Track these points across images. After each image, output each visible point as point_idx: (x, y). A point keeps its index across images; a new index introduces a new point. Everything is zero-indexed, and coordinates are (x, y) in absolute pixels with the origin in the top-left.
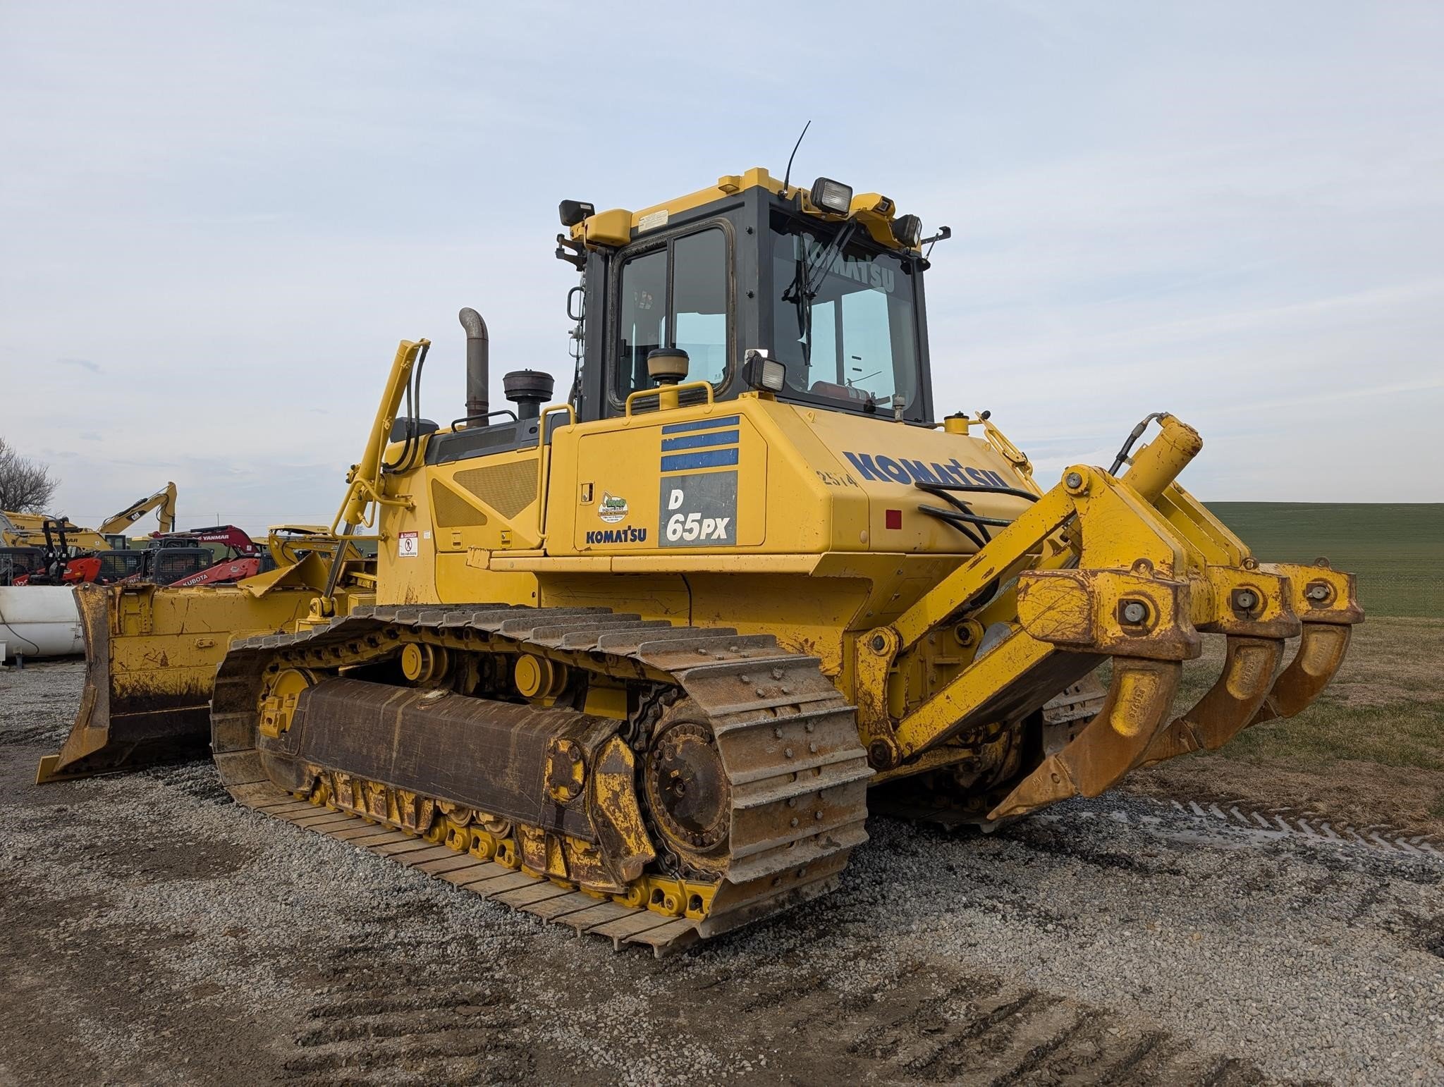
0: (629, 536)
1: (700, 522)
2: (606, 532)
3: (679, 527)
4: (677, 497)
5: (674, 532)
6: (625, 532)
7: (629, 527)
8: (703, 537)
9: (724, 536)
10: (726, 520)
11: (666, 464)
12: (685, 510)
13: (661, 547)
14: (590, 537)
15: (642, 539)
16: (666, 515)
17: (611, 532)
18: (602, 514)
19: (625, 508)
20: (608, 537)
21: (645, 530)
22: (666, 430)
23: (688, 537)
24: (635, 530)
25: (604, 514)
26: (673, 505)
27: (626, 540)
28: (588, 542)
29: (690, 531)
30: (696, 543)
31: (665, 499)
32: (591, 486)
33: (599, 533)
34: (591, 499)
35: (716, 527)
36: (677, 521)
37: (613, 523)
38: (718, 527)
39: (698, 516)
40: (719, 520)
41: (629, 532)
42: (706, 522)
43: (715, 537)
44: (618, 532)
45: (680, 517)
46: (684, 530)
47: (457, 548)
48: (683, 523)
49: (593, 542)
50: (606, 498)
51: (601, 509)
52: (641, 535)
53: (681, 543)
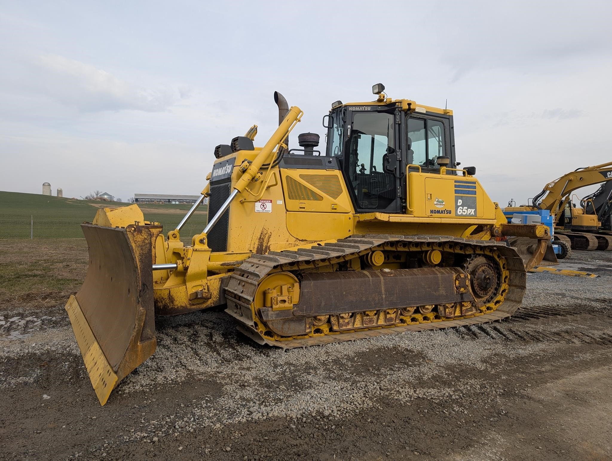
0: (446, 212)
1: (467, 209)
2: (438, 210)
3: (461, 210)
4: (460, 202)
5: (460, 212)
6: (444, 211)
7: (446, 209)
8: (468, 214)
9: (474, 214)
10: (474, 210)
11: (456, 192)
12: (463, 206)
13: (456, 216)
14: (432, 212)
15: (450, 213)
16: (457, 207)
17: (439, 210)
18: (435, 204)
19: (444, 203)
20: (438, 212)
21: (451, 211)
22: (455, 182)
23: (464, 214)
24: (447, 210)
25: (437, 204)
26: (459, 204)
27: (445, 213)
28: (431, 213)
29: (464, 212)
30: (466, 215)
31: (456, 202)
32: (431, 194)
33: (435, 210)
34: (431, 199)
35: (471, 211)
36: (460, 209)
37: (440, 207)
38: (472, 211)
39: (466, 208)
40: (472, 209)
41: (446, 211)
42: (469, 210)
43: (471, 214)
44: (442, 211)
45: (462, 208)
46: (463, 212)
47: (303, 210)
48: (462, 210)
49: (433, 213)
50: (437, 200)
51: (435, 203)
52: (450, 212)
53: (462, 215)
